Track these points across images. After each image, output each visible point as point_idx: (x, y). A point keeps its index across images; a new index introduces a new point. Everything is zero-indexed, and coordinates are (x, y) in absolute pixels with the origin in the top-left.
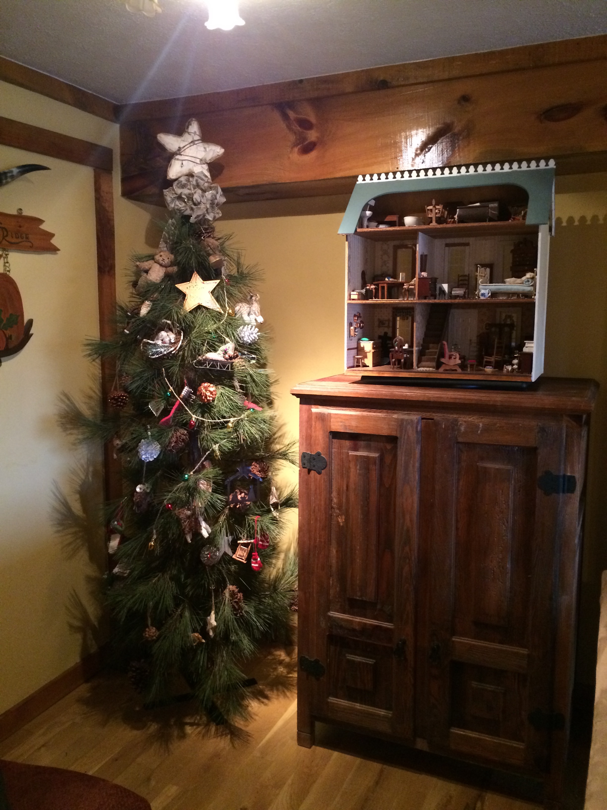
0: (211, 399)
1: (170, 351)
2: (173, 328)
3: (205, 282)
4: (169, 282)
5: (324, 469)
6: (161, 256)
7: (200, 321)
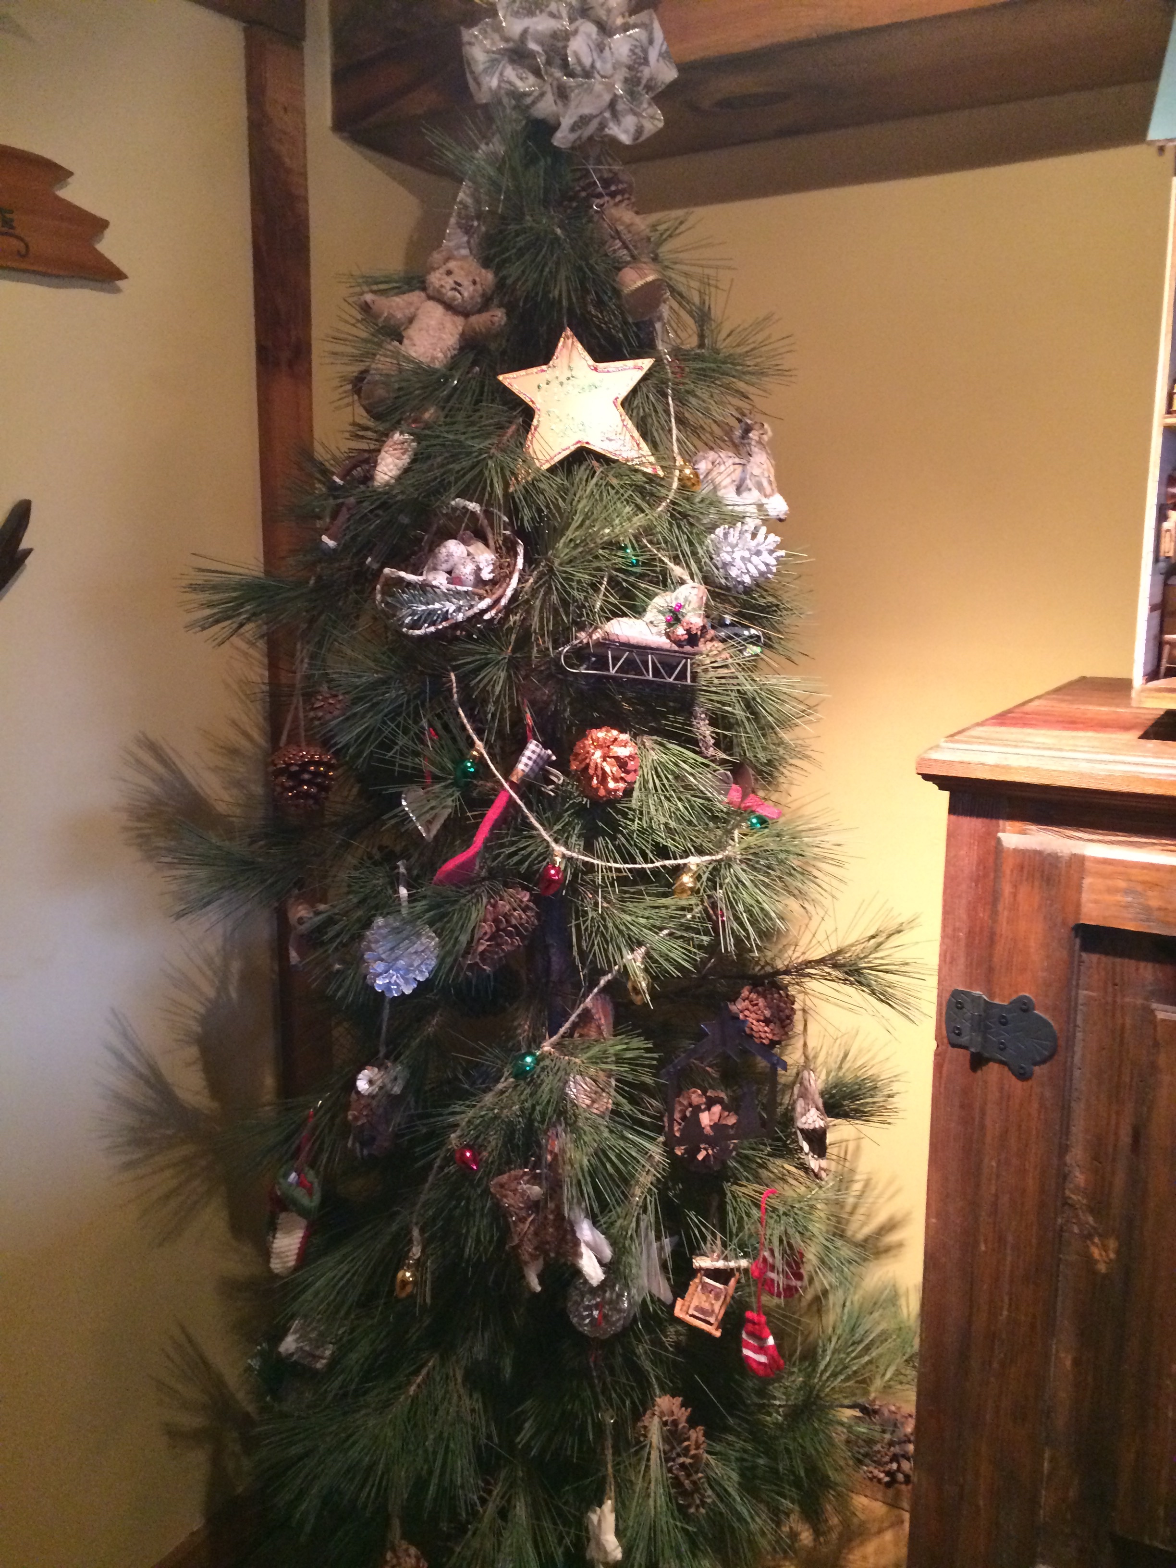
0: (622, 785)
1: (476, 610)
2: (488, 531)
3: (601, 366)
4: (477, 369)
5: (1044, 1062)
6: (449, 273)
7: (583, 506)
